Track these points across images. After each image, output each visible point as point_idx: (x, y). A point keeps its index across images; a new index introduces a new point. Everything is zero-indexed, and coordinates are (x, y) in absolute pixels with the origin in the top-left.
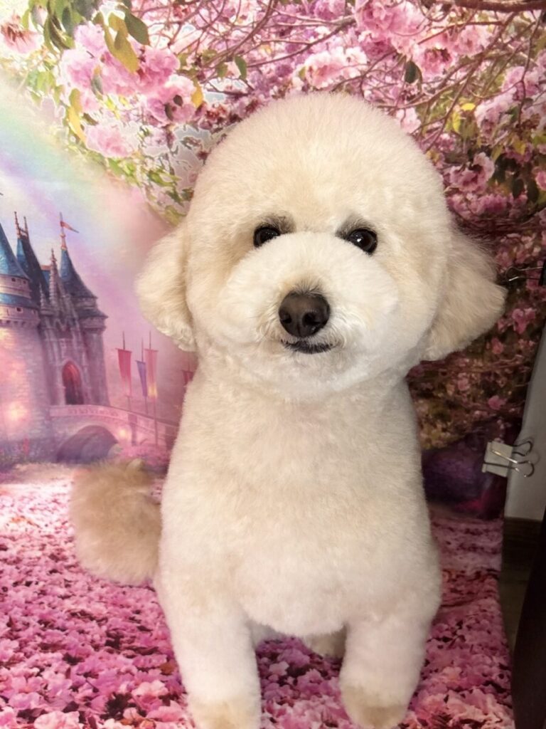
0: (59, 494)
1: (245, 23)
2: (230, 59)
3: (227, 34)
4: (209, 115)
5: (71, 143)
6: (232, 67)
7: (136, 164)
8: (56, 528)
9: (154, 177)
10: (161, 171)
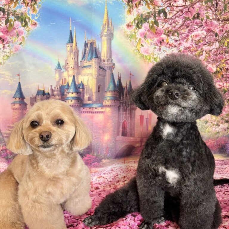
0: (113, 168)
1: (179, 24)
2: (175, 32)
3: (175, 26)
4: (170, 45)
5: (137, 52)
6: (176, 34)
7: (151, 56)
8: (112, 179)
9: (155, 60)
10: (157, 58)
